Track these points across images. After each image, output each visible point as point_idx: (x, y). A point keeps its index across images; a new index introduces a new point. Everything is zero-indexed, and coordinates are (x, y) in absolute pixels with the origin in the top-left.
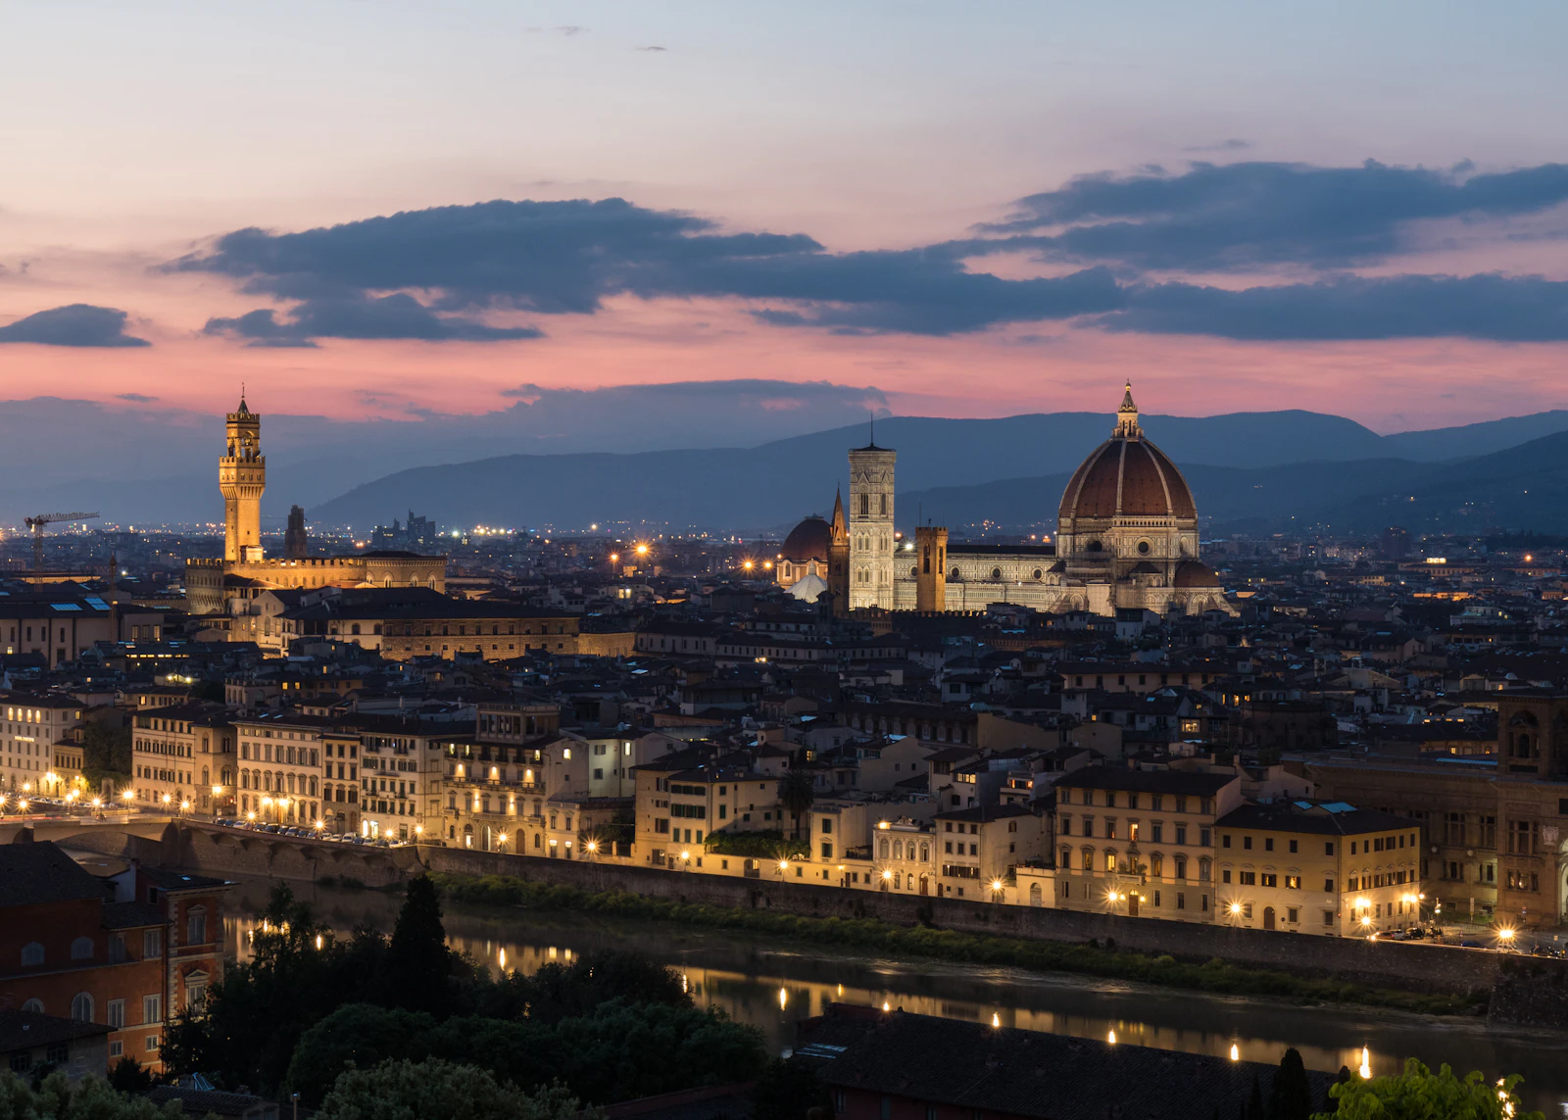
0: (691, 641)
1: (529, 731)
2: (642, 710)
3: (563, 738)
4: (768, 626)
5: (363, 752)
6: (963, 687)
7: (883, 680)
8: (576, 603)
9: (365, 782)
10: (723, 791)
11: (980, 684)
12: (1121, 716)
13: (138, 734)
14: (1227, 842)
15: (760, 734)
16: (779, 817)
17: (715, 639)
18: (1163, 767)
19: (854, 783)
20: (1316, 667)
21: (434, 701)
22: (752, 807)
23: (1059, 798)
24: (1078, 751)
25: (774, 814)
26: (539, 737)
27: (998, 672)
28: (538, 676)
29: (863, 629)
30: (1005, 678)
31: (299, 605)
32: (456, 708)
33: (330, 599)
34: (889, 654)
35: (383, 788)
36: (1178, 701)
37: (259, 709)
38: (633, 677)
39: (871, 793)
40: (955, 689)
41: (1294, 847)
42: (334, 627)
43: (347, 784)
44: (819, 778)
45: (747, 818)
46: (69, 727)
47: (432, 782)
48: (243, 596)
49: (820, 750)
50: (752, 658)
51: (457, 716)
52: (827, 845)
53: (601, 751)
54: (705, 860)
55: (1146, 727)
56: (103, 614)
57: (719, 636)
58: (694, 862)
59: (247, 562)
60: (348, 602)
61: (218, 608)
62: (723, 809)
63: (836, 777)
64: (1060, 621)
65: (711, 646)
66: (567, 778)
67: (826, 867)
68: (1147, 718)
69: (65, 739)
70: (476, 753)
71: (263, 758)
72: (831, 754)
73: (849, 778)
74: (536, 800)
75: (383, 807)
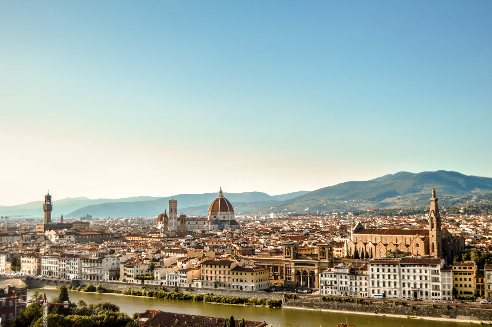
0: (136, 237)
1: (99, 256)
2: (124, 251)
3: (106, 257)
4: (151, 234)
5: (66, 261)
6: (186, 245)
7: (171, 244)
8: (115, 231)
9: (67, 267)
10: (137, 267)
11: (190, 244)
12: (216, 250)
13: (22, 259)
14: (233, 274)
15: (145, 255)
16: (149, 272)
18: (221, 260)
19: (163, 264)
20: (254, 239)
21: (81, 251)
22: (143, 270)
23: (201, 267)
24: (206, 257)
25: (147, 271)
26: (101, 257)
27: (193, 242)
28: (104, 245)
29: (169, 234)
30: (195, 243)
31: (59, 233)
32: (85, 252)
33: (65, 231)
34: (174, 239)
35: (71, 269)
36: (227, 246)
37: (46, 253)
38: (123, 245)
39: (166, 266)
40: (185, 245)
41: (246, 274)
42: (65, 236)
44: (156, 264)
45: (142, 272)
46: (8, 258)
47: (81, 267)
48: (47, 231)
49: (157, 258)
50: (147, 241)
51: (86, 254)
52: (157, 277)
53: (114, 260)
54: (134, 281)
55: (220, 252)
56: (19, 235)
57: (141, 237)
58: (132, 281)
59: (49, 224)
60: (68, 232)
61: (43, 233)
62: (137, 270)
63: (160, 263)
64: (208, 232)
65: (139, 238)
66: (107, 265)
67: (157, 281)
68: (221, 250)
69: (8, 260)
70: (89, 261)
71: (47, 263)
72: (160, 259)
73: (162, 264)
74: (101, 270)
75: (70, 272)
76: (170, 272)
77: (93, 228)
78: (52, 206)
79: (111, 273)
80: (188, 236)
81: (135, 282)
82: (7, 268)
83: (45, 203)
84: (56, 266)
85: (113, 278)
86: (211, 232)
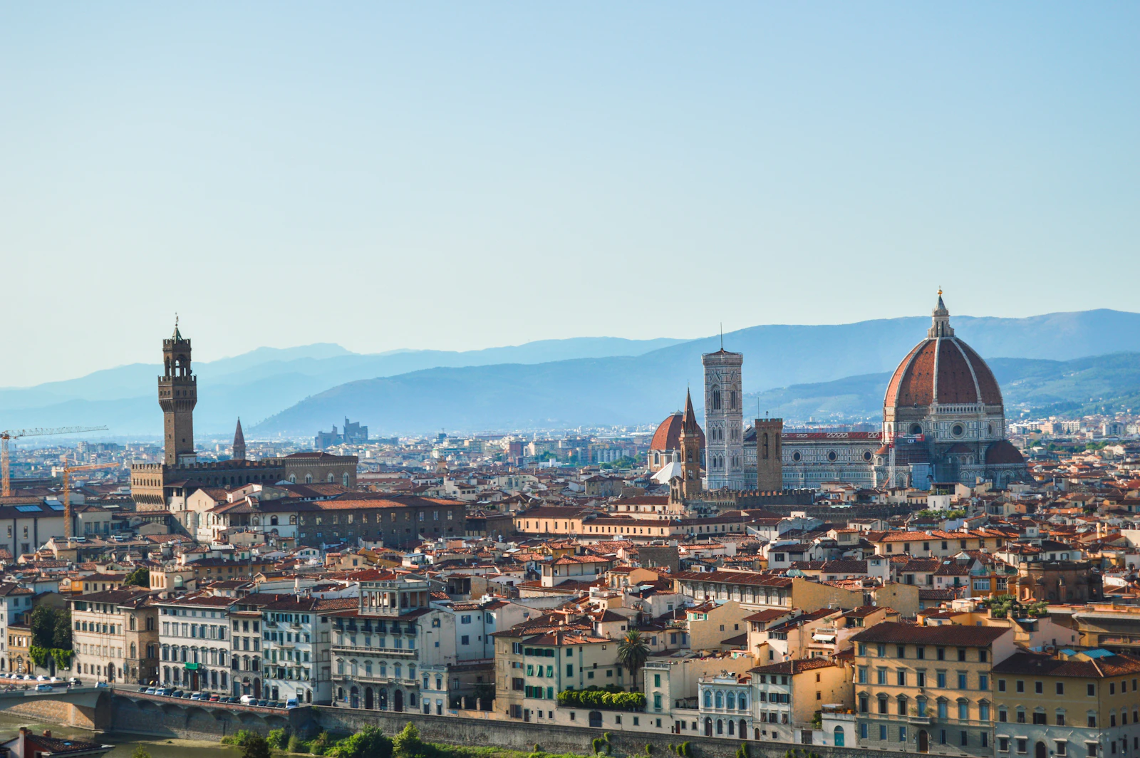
0: (561, 522)
1: (404, 605)
2: (511, 583)
3: (433, 610)
4: (629, 508)
5: (263, 626)
6: (787, 555)
7: (719, 551)
8: (469, 492)
9: (267, 652)
10: (569, 653)
11: (801, 553)
12: (920, 577)
13: (77, 616)
14: (1002, 687)
15: (603, 602)
16: (620, 673)
17: (581, 521)
18: (948, 622)
19: (684, 642)
20: (1098, 530)
21: (326, 581)
22: (595, 666)
23: (857, 652)
24: (876, 609)
25: (614, 671)
26: (413, 610)
27: (817, 541)
28: (423, 557)
29: (710, 508)
30: (824, 547)
31: (226, 502)
32: (343, 586)
33: (252, 495)
34: (731, 529)
35: (282, 658)
36: (971, 563)
37: (178, 592)
38: (506, 555)
39: (699, 651)
40: (780, 558)
41: (1060, 690)
42: (256, 518)
43: (251, 655)
44: (654, 639)
45: (591, 675)
46: (19, 612)
47: (323, 651)
48: (179, 494)
49: (656, 614)
50: (612, 536)
51: (344, 593)
52: (658, 697)
53: (466, 620)
54: (556, 713)
55: (943, 586)
56: (60, 514)
57: (585, 518)
58: (546, 715)
59: (183, 465)
60: (268, 497)
61: (159, 506)
62: (570, 668)
63: (669, 638)
64: (883, 496)
65: (578, 526)
66: (437, 644)
67: (659, 717)
68: (944, 578)
69: (16, 621)
70: (360, 625)
71: (180, 634)
72: (665, 618)
73: (679, 638)
74: (411, 665)
75: (282, 674)
76: (716, 677)
77: (372, 480)
78: (194, 383)
79: (455, 679)
80: (793, 514)
81: (562, 718)
82: (13, 657)
83: (163, 374)
84: (219, 645)
85: (463, 699)
86: (900, 498)
